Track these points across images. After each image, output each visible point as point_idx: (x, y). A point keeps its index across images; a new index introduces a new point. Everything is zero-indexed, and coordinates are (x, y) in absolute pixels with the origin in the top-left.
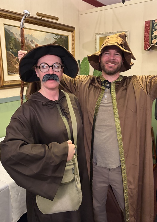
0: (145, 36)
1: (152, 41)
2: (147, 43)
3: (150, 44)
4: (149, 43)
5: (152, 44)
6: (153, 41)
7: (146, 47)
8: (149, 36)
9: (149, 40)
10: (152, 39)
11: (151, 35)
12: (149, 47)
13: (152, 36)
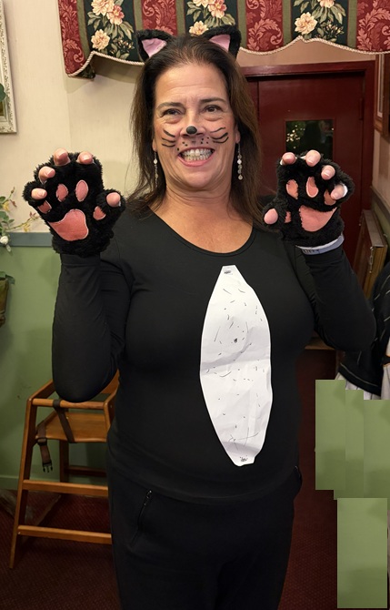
0: (61, 17)
1: (89, 39)
2: (75, 46)
3: (86, 52)
4: (79, 44)
5: (94, 52)
6: (93, 39)
7: (71, 65)
8: (76, 18)
9: (78, 32)
10: (91, 32)
11: (83, 12)
12: (84, 63)
13: (87, 18)
